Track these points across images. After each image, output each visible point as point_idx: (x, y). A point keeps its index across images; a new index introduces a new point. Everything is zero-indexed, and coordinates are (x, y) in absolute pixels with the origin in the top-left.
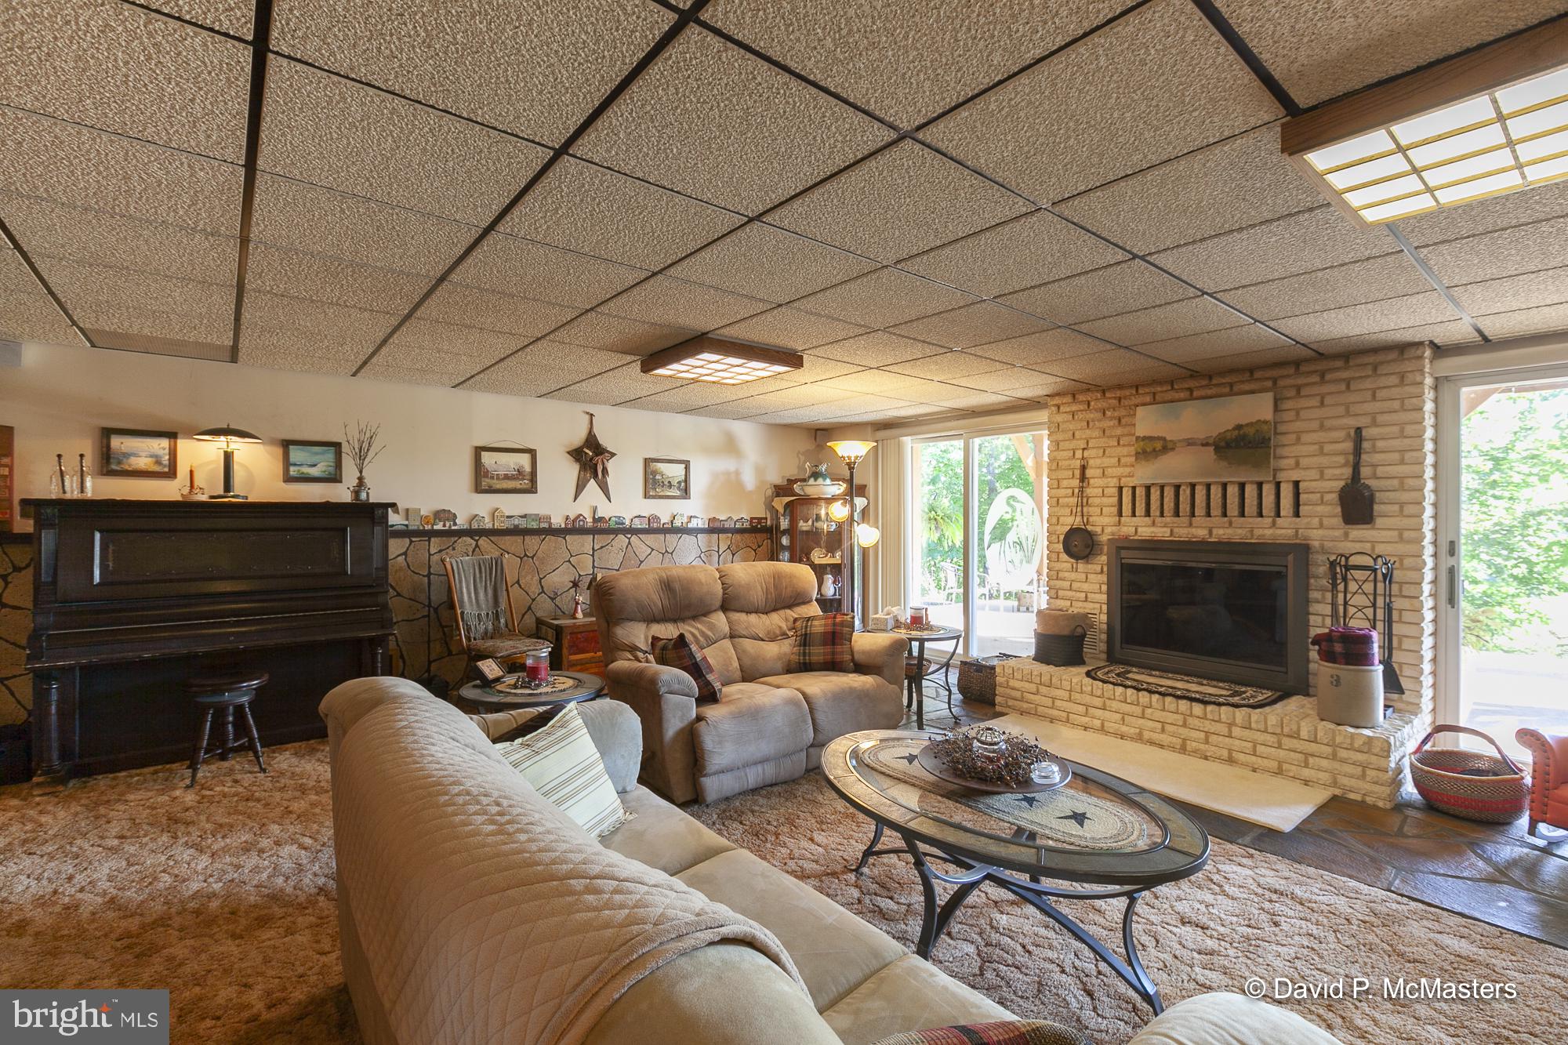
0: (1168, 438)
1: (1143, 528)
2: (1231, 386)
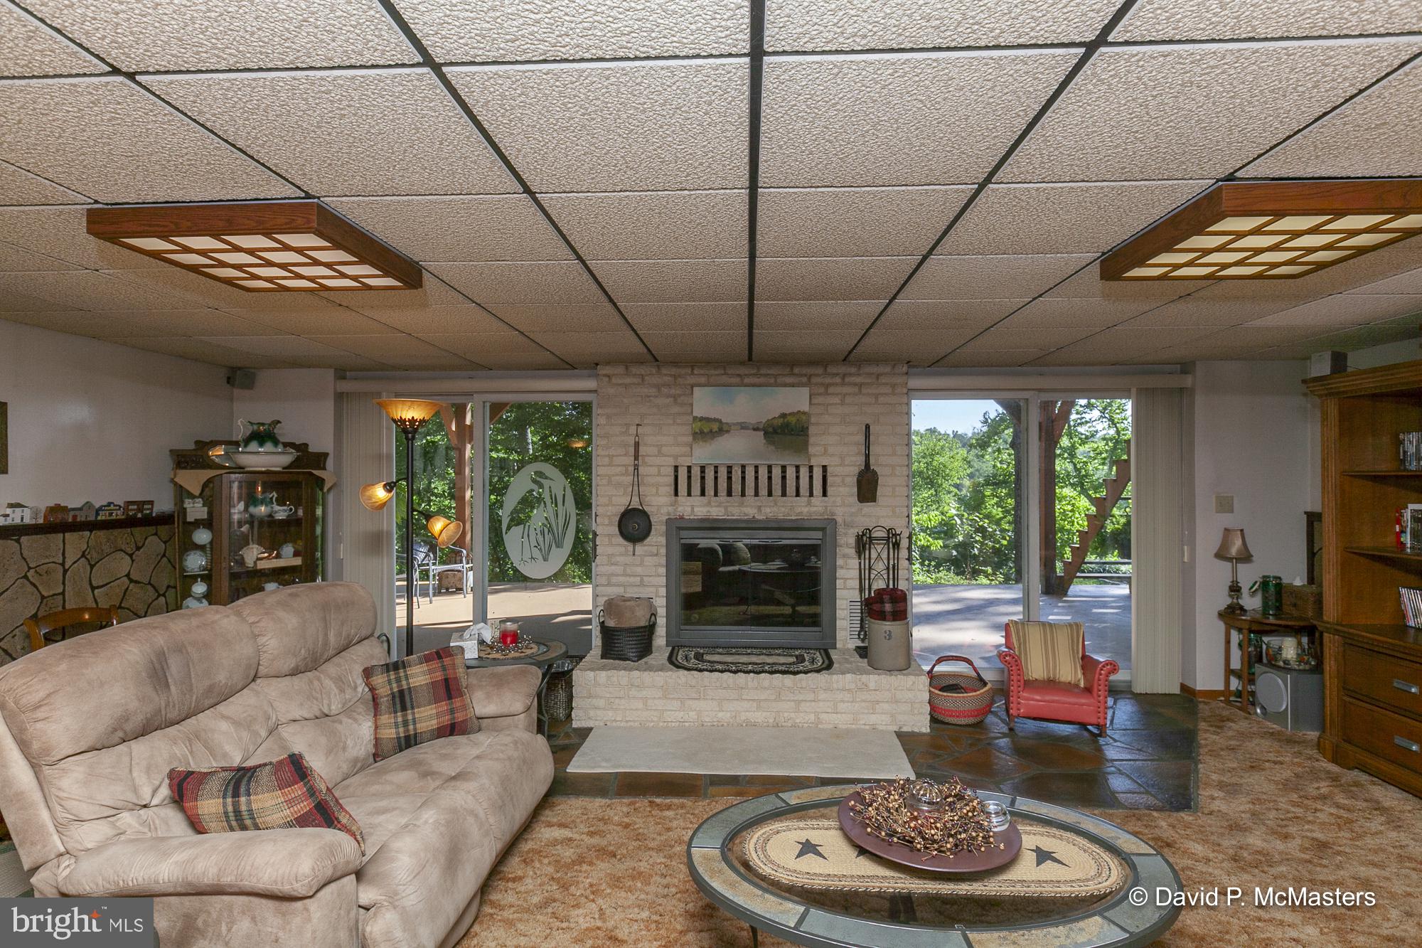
0: (724, 421)
1: (696, 508)
2: (776, 376)
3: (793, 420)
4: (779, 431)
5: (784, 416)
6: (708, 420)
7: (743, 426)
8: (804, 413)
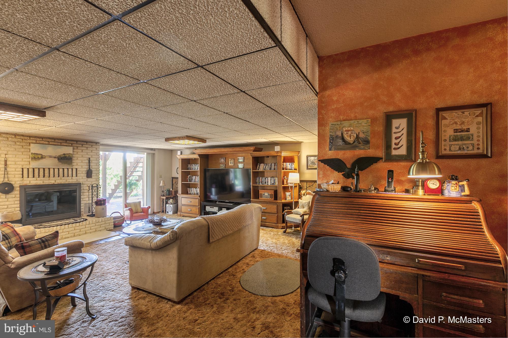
0: (43, 155)
1: (33, 181)
2: (61, 143)
3: (68, 156)
4: (63, 158)
5: (64, 154)
6: (37, 154)
7: (50, 157)
8: (71, 154)
